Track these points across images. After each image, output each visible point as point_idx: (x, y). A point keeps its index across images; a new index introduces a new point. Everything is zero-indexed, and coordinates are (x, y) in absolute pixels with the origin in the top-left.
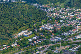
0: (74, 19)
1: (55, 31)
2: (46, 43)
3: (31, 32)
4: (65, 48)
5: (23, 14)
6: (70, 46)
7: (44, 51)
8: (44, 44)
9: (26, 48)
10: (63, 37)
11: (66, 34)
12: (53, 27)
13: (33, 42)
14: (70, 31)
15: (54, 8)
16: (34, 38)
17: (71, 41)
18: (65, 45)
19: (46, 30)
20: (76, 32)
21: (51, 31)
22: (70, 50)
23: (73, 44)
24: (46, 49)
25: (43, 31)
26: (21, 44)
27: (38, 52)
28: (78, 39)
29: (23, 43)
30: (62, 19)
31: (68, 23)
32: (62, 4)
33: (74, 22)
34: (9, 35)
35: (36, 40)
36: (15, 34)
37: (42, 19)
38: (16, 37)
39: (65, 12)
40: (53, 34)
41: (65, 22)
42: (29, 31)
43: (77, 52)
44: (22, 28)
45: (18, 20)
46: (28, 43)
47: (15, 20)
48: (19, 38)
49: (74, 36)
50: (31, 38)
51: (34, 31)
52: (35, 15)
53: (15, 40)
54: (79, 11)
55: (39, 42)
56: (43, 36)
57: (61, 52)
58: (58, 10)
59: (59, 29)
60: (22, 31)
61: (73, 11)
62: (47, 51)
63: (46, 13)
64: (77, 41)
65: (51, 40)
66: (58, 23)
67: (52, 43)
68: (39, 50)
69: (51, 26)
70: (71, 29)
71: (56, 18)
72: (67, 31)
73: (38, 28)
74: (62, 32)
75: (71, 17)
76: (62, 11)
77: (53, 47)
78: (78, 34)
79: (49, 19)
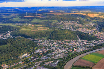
0: (53, 46)
1: (44, 54)
2: (39, 60)
3: (30, 55)
4: (51, 62)
5: (24, 44)
6: (54, 61)
7: (38, 65)
8: (38, 61)
9: (28, 64)
10: (48, 56)
11: (50, 55)
12: (42, 51)
13: (31, 60)
14: (52, 53)
15: (41, 41)
16: (31, 58)
17: (53, 58)
18: (50, 61)
19: (38, 53)
20: (56, 53)
21: (41, 53)
22: (54, 63)
23: (55, 60)
24: (40, 64)
25: (36, 54)
26: (24, 62)
27: (35, 66)
28: (57, 57)
29: (26, 61)
30: (47, 46)
31: (50, 49)
32: (45, 38)
33: (54, 48)
34: (17, 57)
35: (33, 59)
36: (20, 56)
37: (35, 47)
38: (21, 58)
39: (48, 42)
40: (43, 55)
41: (48, 48)
42: (28, 54)
43: (58, 64)
44: (24, 52)
45: (21, 48)
46: (28, 61)
47: (20, 48)
48: (23, 58)
49: (55, 55)
50: (30, 58)
51: (31, 54)
52: (31, 44)
53: (20, 59)
54: (56, 42)
55: (35, 60)
56: (37, 56)
57: (49, 65)
58: (44, 42)
59: (46, 52)
60: (24, 54)
61: (52, 42)
62: (40, 65)
63: (37, 43)
64: (57, 58)
65: (42, 58)
66: (45, 49)
67: (43, 60)
68: (36, 65)
69: (41, 51)
70: (53, 51)
71: (43, 46)
72: (51, 53)
73: (33, 52)
74: (48, 54)
75: (51, 45)
76: (46, 42)
77: (43, 62)
78: (57, 54)
79: (39, 47)
